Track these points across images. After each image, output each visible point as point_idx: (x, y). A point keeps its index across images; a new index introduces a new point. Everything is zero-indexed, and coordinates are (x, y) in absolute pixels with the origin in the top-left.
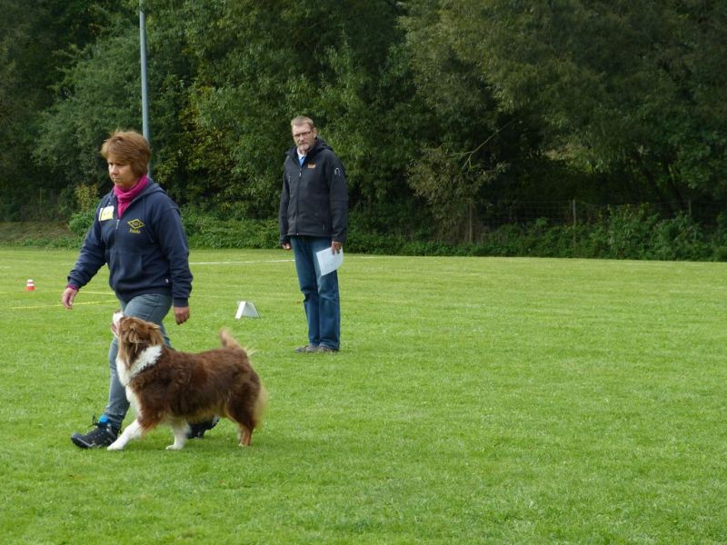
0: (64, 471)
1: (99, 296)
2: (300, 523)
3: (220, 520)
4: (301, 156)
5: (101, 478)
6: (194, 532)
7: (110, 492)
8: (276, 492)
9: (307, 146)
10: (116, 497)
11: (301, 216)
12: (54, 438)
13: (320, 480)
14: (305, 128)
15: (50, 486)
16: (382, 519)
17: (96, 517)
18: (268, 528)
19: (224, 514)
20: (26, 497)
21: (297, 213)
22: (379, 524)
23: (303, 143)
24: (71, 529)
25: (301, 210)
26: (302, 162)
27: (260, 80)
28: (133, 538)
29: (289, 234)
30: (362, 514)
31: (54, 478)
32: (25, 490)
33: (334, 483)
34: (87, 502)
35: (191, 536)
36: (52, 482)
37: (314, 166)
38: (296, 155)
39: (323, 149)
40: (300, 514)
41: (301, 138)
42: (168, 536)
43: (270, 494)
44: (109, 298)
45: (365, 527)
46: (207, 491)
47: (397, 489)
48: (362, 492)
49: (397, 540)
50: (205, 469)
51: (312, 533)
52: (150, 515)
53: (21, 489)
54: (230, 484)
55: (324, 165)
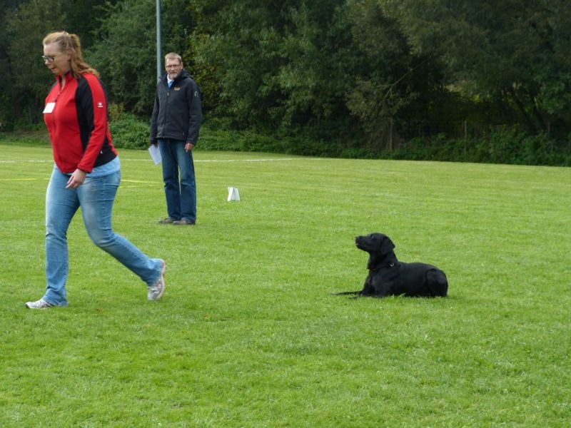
0: (94, 306)
2: (260, 347)
3: (203, 344)
4: (169, 81)
5: (119, 312)
6: (184, 351)
7: (126, 322)
8: (243, 324)
10: (130, 326)
11: (167, 124)
12: (86, 283)
13: (275, 317)
14: (175, 62)
16: (319, 345)
17: (115, 339)
18: (237, 350)
19: (206, 339)
20: (65, 324)
21: (164, 122)
22: (317, 349)
23: (173, 72)
24: (97, 348)
25: (167, 120)
26: (170, 85)
27: (242, 30)
28: (140, 355)
29: (158, 137)
30: (306, 341)
31: (86, 311)
32: (65, 320)
33: (285, 319)
34: (109, 328)
35: (182, 355)
36: (84, 314)
38: (166, 80)
39: (186, 77)
40: (260, 341)
41: (173, 69)
42: (166, 354)
43: (239, 326)
44: (130, 184)
45: (306, 350)
46: (195, 322)
47: (330, 324)
48: (305, 326)
49: (329, 360)
50: (194, 308)
51: (268, 354)
52: (153, 339)
53: (62, 319)
54: (211, 318)
55: (186, 89)
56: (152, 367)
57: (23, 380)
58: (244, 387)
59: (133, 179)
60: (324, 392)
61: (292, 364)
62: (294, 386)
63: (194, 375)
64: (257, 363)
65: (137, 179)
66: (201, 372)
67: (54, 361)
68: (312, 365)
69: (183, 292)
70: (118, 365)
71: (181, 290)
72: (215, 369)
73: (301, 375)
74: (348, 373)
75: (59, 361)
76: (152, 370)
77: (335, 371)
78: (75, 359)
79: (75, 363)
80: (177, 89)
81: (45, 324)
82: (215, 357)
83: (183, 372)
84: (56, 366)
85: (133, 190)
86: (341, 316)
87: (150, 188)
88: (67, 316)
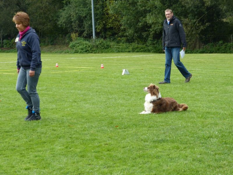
0: (67, 124)
1: (78, 68)
2: (142, 140)
3: (117, 139)
5: (79, 126)
6: (108, 143)
8: (134, 130)
9: (169, 18)
10: (83, 132)
11: (170, 40)
12: (64, 114)
13: (148, 126)
14: (169, 13)
16: (168, 138)
17: (77, 139)
18: (132, 142)
19: (118, 137)
20: (55, 132)
21: (168, 40)
22: (167, 140)
23: (168, 17)
24: (69, 143)
25: (169, 39)
28: (89, 145)
30: (162, 137)
31: (64, 126)
32: (55, 130)
33: (153, 127)
34: (74, 134)
35: (107, 144)
36: (63, 128)
37: (172, 24)
39: (175, 19)
40: (142, 137)
41: (168, 16)
42: (100, 145)
43: (132, 131)
44: (82, 69)
45: (163, 141)
46: (112, 130)
47: (173, 129)
48: (162, 130)
49: (173, 145)
51: (146, 143)
52: (94, 138)
53: (53, 130)
54: (120, 128)
55: (176, 24)
56: (94, 150)
57: (37, 158)
58: (135, 158)
59: (83, 67)
60: (171, 159)
61: (156, 147)
62: (158, 157)
63: (113, 154)
64: (141, 147)
65: (85, 67)
66: (116, 152)
67: (51, 149)
68: (165, 148)
69: (107, 116)
70: (79, 150)
71: (106, 115)
72: (122, 150)
73: (161, 152)
74: (182, 150)
75: (53, 149)
76: (94, 152)
77: (176, 150)
78: (60, 148)
79: (60, 150)
80: (172, 25)
81: (46, 133)
82: (122, 146)
83: (108, 152)
84: (52, 152)
85: (83, 72)
86: (178, 125)
87: (91, 70)
88: (56, 128)
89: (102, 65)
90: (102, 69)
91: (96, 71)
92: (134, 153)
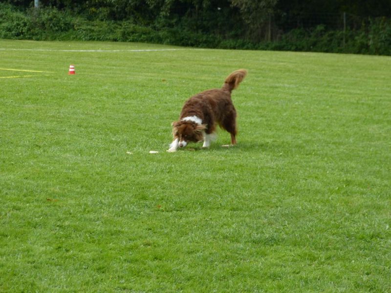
0: (43, 196)
1: (17, 72)
2: (226, 237)
3: (167, 234)
5: (70, 201)
6: (151, 242)
7: (80, 212)
8: (200, 216)
10: (87, 216)
12: (27, 173)
13: (230, 207)
15: (36, 207)
16: (285, 236)
17: (76, 229)
18: (204, 240)
19: (168, 230)
20: (20, 213)
22: (283, 239)
24: (60, 238)
28: (108, 245)
30: (268, 233)
31: (37, 201)
32: (19, 209)
33: (241, 209)
34: (66, 219)
35: (149, 245)
36: (36, 203)
40: (225, 231)
42: (133, 245)
43: (196, 216)
44: (25, 73)
45: (272, 241)
46: (151, 213)
47: (287, 215)
48: (263, 217)
49: (299, 251)
50: (144, 198)
51: (235, 245)
52: (115, 229)
53: (14, 208)
54: (166, 208)
56: (125, 257)
58: (224, 277)
59: (26, 68)
60: (306, 282)
61: (264, 254)
62: (274, 277)
63: (172, 266)
64: (228, 253)
65: (31, 69)
66: (175, 263)
67: (24, 251)
68: (284, 256)
69: (125, 182)
70: (88, 256)
71: (123, 180)
72: (188, 259)
73: (277, 265)
74: (322, 263)
75: (28, 251)
76: (125, 260)
77: (308, 262)
78: (44, 248)
79: (45, 253)
82: (185, 249)
83: (156, 262)
84: (29, 256)
85: (31, 80)
86: (294, 206)
87: (48, 78)
88: (20, 205)
89: (71, 67)
90: (72, 75)
91: (59, 80)
92: (217, 265)
